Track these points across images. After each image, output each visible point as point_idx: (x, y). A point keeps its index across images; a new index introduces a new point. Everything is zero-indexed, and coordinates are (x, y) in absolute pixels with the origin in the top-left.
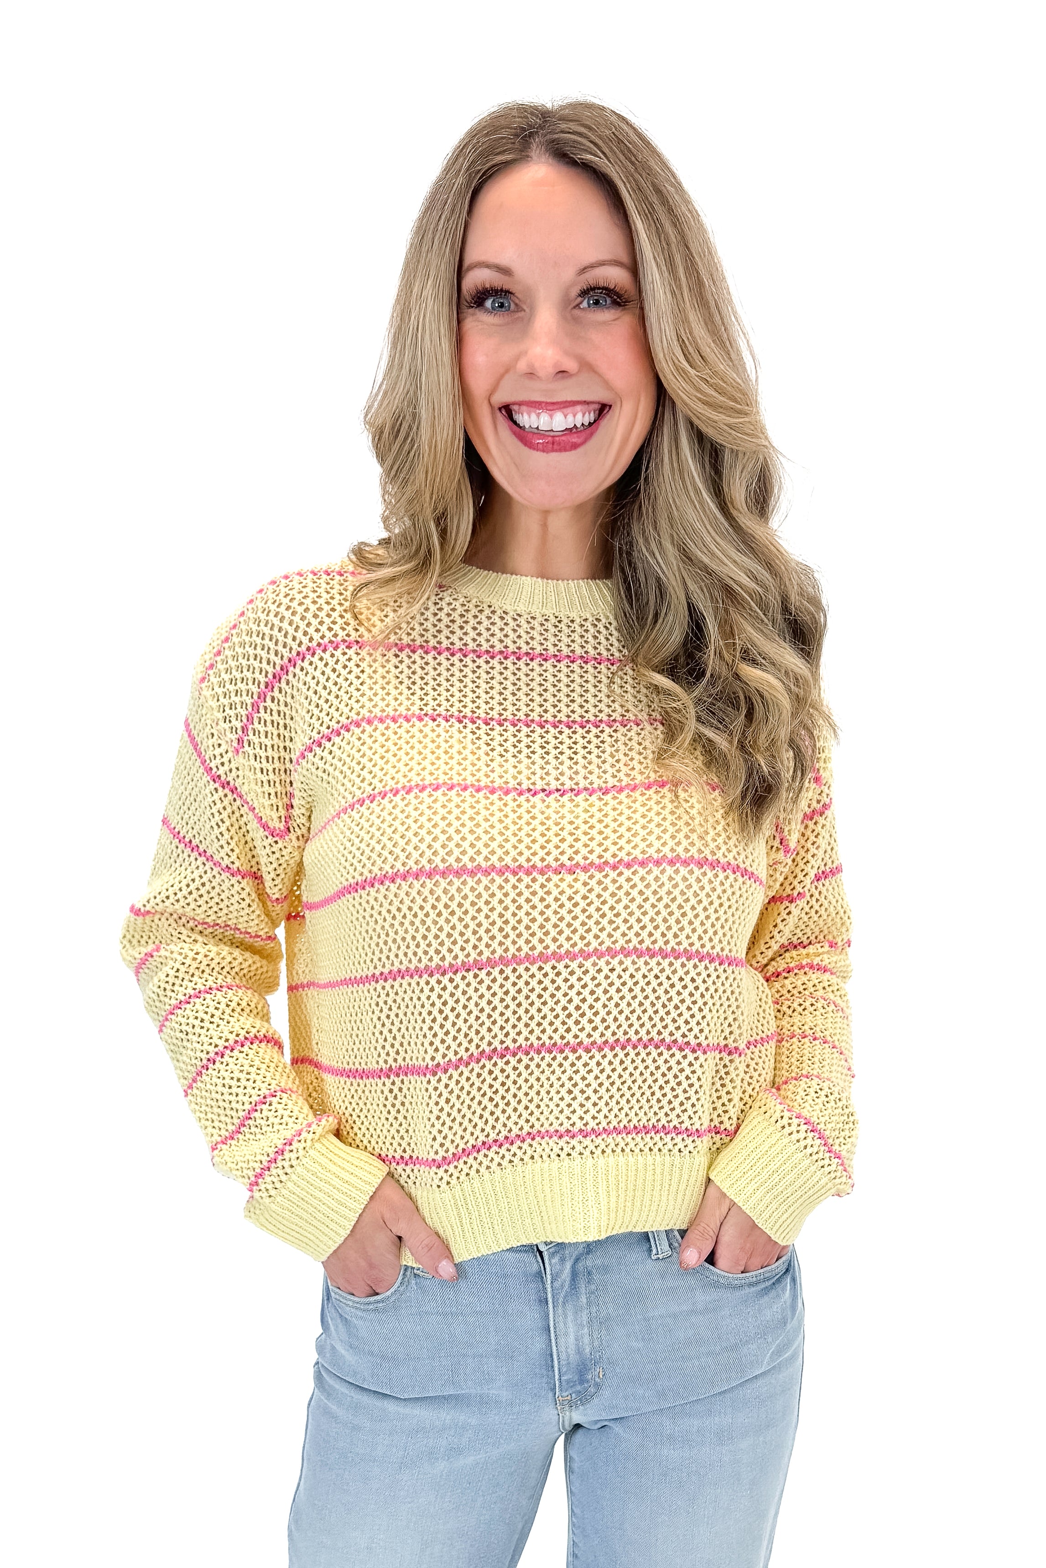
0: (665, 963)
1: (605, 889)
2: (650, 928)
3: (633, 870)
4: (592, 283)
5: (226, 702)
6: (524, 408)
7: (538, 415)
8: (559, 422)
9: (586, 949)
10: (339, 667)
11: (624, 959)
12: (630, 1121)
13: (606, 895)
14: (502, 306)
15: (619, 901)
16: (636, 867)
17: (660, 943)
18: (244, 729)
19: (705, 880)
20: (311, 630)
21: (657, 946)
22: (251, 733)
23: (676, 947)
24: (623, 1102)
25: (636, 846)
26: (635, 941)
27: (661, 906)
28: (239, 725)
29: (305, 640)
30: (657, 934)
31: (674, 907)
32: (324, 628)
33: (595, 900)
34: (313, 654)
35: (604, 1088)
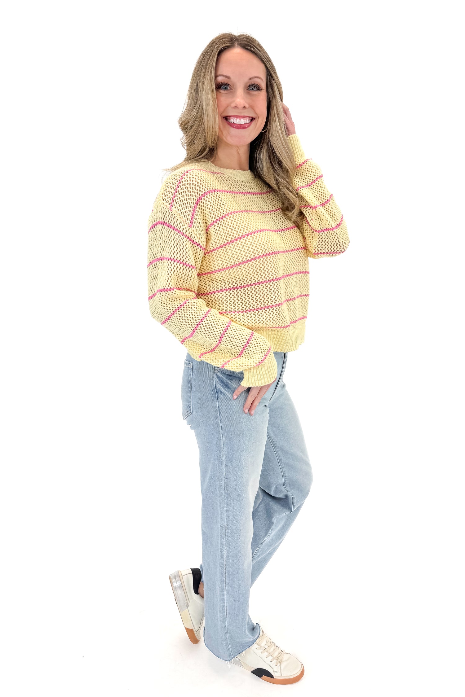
4: (253, 83)
5: (183, 211)
6: (232, 117)
7: (236, 120)
8: (242, 121)
10: (215, 198)
14: (225, 88)
18: (192, 218)
20: (204, 187)
28: (189, 217)
32: (207, 186)
34: (207, 194)
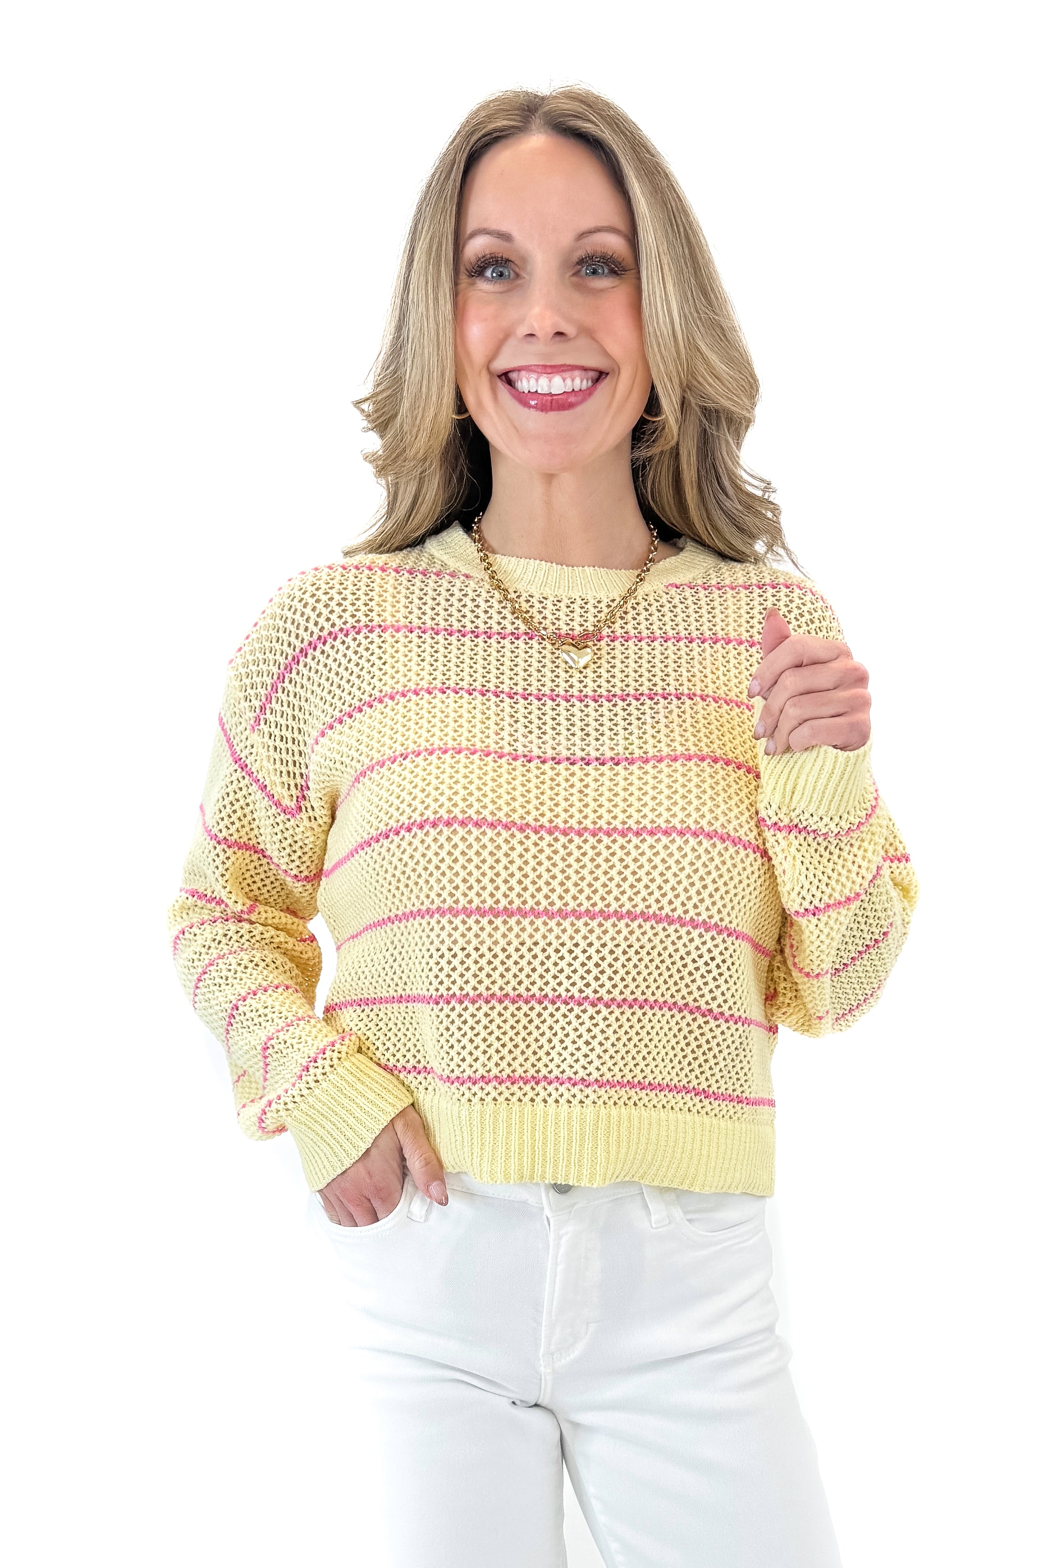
0: (683, 931)
1: (628, 854)
2: (670, 895)
3: (656, 837)
4: (591, 250)
5: (248, 682)
9: (606, 909)
10: (361, 650)
11: (643, 923)
12: (645, 1077)
13: (629, 860)
14: (501, 274)
15: (641, 867)
16: (659, 835)
17: (680, 911)
18: (263, 709)
19: (727, 855)
20: (334, 617)
21: (676, 915)
22: (268, 711)
23: (695, 917)
24: (639, 1058)
25: (660, 815)
26: (655, 907)
27: (682, 876)
28: (257, 704)
29: (327, 626)
30: (677, 903)
31: (695, 878)
32: (347, 615)
33: (618, 864)
34: (335, 639)
35: (621, 1042)
